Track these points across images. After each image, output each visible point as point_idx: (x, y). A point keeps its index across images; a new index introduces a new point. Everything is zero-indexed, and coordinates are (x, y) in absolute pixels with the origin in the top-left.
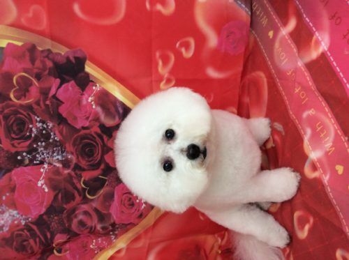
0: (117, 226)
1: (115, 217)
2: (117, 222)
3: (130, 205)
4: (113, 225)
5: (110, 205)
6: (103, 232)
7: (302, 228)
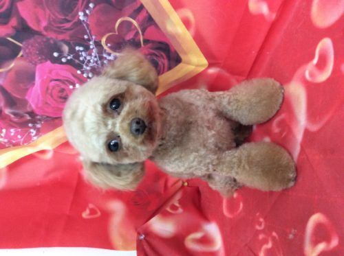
0: (38, 117)
1: (33, 106)
2: (37, 113)
3: (61, 97)
4: (32, 114)
5: (27, 89)
6: (16, 120)
7: (315, 242)
